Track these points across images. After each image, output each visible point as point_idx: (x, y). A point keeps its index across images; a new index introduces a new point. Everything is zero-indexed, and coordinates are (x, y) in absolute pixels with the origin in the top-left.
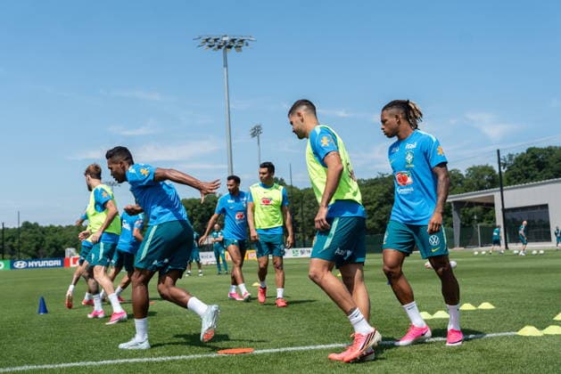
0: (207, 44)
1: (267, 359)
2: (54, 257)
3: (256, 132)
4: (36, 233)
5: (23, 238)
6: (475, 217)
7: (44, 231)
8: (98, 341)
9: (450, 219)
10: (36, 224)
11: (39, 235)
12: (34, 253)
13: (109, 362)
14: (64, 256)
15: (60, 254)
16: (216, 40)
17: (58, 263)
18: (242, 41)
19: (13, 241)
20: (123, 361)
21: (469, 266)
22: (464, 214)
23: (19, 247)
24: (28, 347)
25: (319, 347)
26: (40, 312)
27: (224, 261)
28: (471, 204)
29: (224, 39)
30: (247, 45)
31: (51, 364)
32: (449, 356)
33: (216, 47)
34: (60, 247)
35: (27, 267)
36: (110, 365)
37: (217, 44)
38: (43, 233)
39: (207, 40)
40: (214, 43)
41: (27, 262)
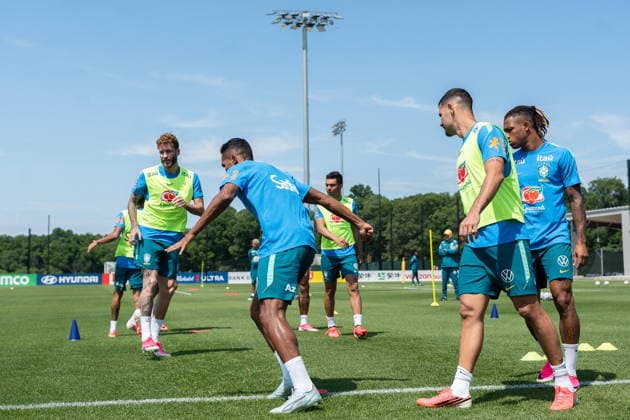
0: (283, 20)
2: (90, 272)
3: (339, 129)
4: (69, 242)
5: (54, 248)
6: (598, 240)
7: (80, 240)
10: (70, 232)
11: (73, 245)
12: (67, 267)
14: (102, 271)
15: (96, 269)
16: (294, 16)
17: (95, 279)
18: (326, 18)
19: (42, 252)
23: (48, 259)
26: (71, 338)
28: (593, 224)
29: (305, 15)
30: (332, 23)
33: (294, 24)
34: (98, 261)
35: (57, 283)
37: (295, 21)
38: (78, 242)
39: (284, 16)
40: (291, 20)
41: (58, 277)
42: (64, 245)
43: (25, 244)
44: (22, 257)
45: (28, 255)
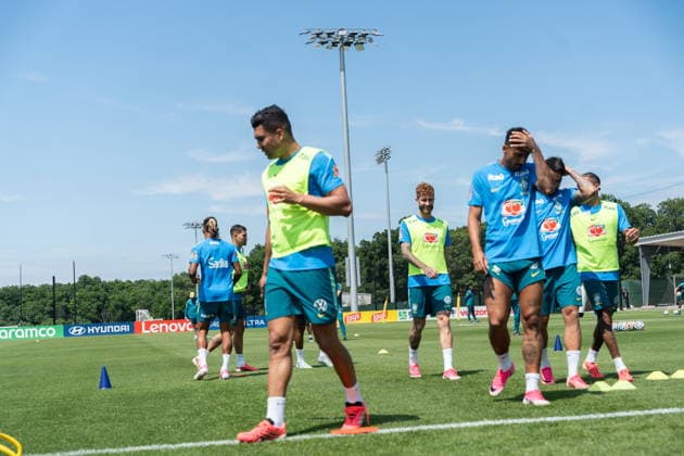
0: (318, 40)
1: (395, 440)
2: (121, 321)
3: (383, 156)
4: (97, 290)
5: (81, 297)
6: (670, 266)
7: (108, 287)
8: (176, 420)
9: (637, 269)
10: (97, 279)
11: (102, 292)
12: (96, 316)
13: (190, 445)
14: (134, 320)
15: (128, 317)
16: (329, 35)
17: (126, 328)
18: (364, 36)
19: (68, 301)
20: (207, 443)
21: (661, 327)
22: (656, 263)
23: (75, 309)
24: (86, 428)
25: (463, 425)
26: (101, 387)
27: (341, 323)
28: (665, 249)
29: (341, 33)
31: (114, 447)
32: (633, 434)
33: (330, 44)
34: (129, 309)
35: (86, 334)
36: (191, 449)
37: (331, 40)
38: (107, 290)
39: (318, 35)
40: (327, 39)
41: (86, 327)
42: (92, 293)
43: (49, 294)
44: (47, 308)
45: (53, 305)
